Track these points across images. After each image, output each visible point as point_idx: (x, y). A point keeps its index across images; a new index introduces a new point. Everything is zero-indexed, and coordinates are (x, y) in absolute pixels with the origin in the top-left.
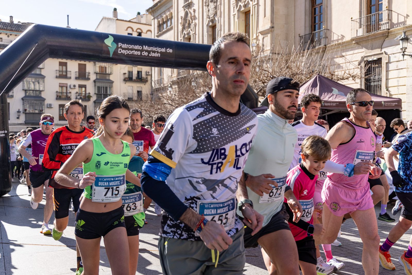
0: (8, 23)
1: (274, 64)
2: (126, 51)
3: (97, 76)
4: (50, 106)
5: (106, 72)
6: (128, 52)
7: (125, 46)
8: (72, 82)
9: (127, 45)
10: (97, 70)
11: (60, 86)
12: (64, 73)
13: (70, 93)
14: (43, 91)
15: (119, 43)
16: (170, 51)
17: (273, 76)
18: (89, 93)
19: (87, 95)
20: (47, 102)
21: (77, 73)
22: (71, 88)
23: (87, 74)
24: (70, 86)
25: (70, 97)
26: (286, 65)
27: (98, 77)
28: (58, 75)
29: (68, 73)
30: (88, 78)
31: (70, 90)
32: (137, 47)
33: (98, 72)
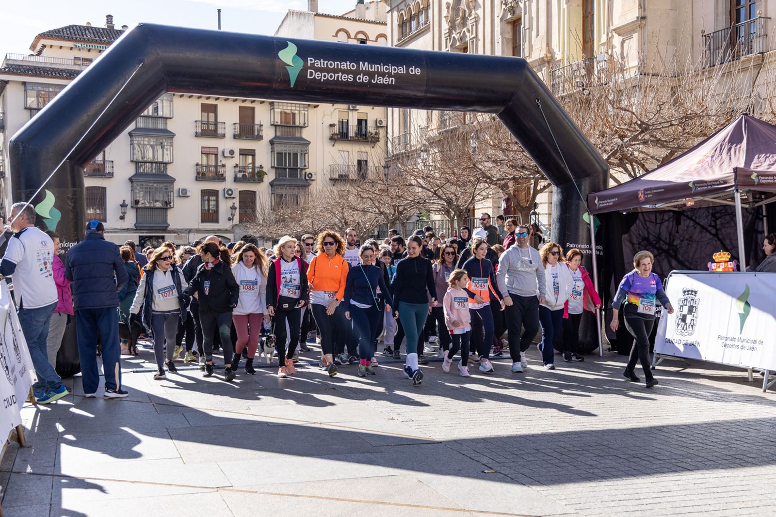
0: (103, 29)
1: (645, 96)
2: (323, 74)
3: (276, 131)
4: (183, 194)
5: (294, 122)
6: (328, 76)
7: (320, 63)
8: (227, 144)
9: (325, 62)
10: (276, 120)
11: (202, 153)
12: (212, 127)
13: (224, 166)
14: (170, 163)
15: (309, 59)
16: (416, 71)
17: (641, 121)
18: (261, 167)
19: (256, 170)
20: (177, 186)
21: (237, 126)
22: (225, 157)
23: (256, 127)
24: (223, 152)
25: (223, 174)
26: (672, 96)
27: (279, 134)
28: (199, 131)
29: (219, 126)
30: (258, 134)
31: (223, 162)
32: (346, 65)
33: (279, 123)
